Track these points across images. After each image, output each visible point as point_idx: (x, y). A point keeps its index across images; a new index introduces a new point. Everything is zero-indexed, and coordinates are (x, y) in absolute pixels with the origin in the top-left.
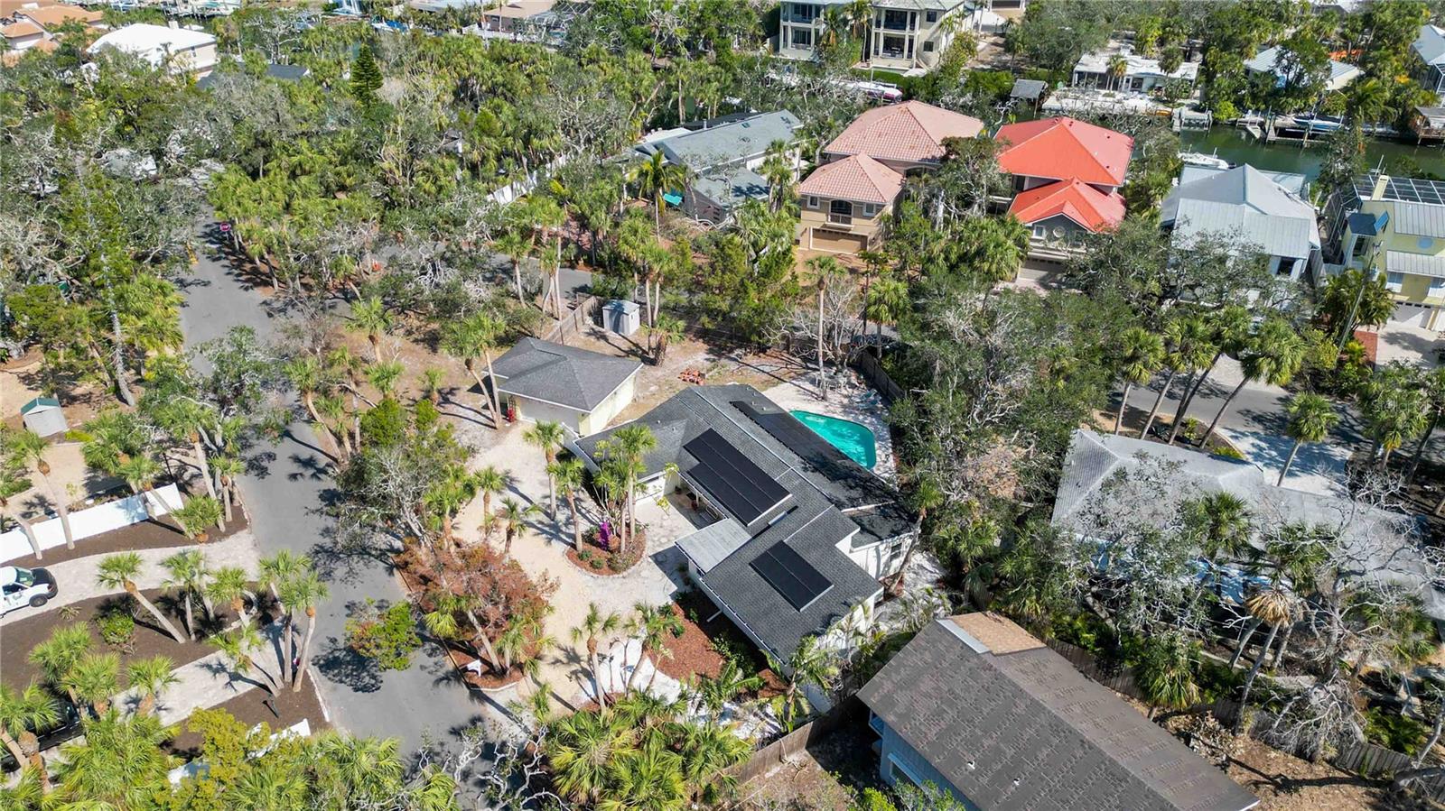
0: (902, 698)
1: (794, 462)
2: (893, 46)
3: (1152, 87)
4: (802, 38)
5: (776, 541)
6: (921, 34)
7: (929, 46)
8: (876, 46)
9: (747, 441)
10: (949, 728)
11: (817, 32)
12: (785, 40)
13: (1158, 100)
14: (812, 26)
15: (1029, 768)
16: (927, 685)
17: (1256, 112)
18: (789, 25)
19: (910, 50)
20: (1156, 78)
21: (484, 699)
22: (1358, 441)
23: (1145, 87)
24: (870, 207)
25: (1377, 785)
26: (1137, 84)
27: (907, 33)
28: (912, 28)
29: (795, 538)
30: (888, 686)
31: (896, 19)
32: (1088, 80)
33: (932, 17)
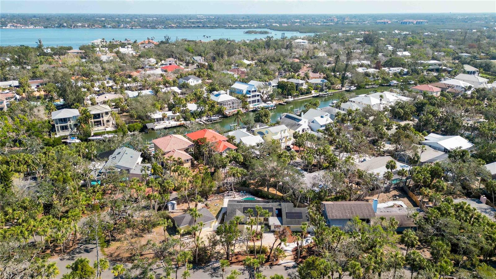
1: (266, 204)
2: (98, 123)
3: (172, 118)
4: (64, 128)
6: (106, 118)
7: (108, 121)
8: (92, 125)
9: (253, 205)
10: (342, 213)
11: (71, 125)
12: (58, 130)
13: (175, 121)
14: (68, 124)
15: (353, 210)
17: (198, 118)
18: (58, 126)
19: (104, 124)
20: (172, 116)
21: (281, 264)
23: (170, 118)
26: (168, 119)
27: (101, 119)
28: (102, 117)
29: (287, 210)
31: (97, 116)
32: (158, 120)
33: (107, 113)
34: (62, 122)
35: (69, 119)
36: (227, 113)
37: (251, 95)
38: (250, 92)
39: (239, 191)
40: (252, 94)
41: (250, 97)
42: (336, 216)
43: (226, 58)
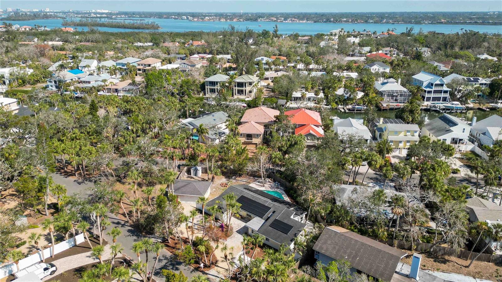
0: (325, 247)
1: (270, 201)
2: (240, 92)
3: (313, 100)
4: (213, 91)
5: (274, 219)
6: (248, 88)
7: (250, 92)
8: (235, 92)
9: (254, 197)
10: (338, 251)
11: (217, 89)
12: (208, 92)
13: (316, 103)
14: (216, 87)
15: (359, 254)
16: (329, 242)
17: (341, 105)
18: (208, 87)
19: (245, 93)
20: (314, 98)
21: (207, 274)
22: (395, 181)
23: (312, 99)
24: (257, 135)
25: (426, 253)
26: (309, 100)
27: (244, 88)
28: (245, 87)
29: (279, 217)
30: (320, 245)
31: (240, 85)
32: (296, 99)
33: (250, 84)
34: (212, 84)
35: (217, 83)
36: (385, 105)
37: (433, 90)
38: (432, 84)
39: (275, 181)
40: (434, 88)
41: (429, 92)
42: (327, 250)
43: (457, 49)
